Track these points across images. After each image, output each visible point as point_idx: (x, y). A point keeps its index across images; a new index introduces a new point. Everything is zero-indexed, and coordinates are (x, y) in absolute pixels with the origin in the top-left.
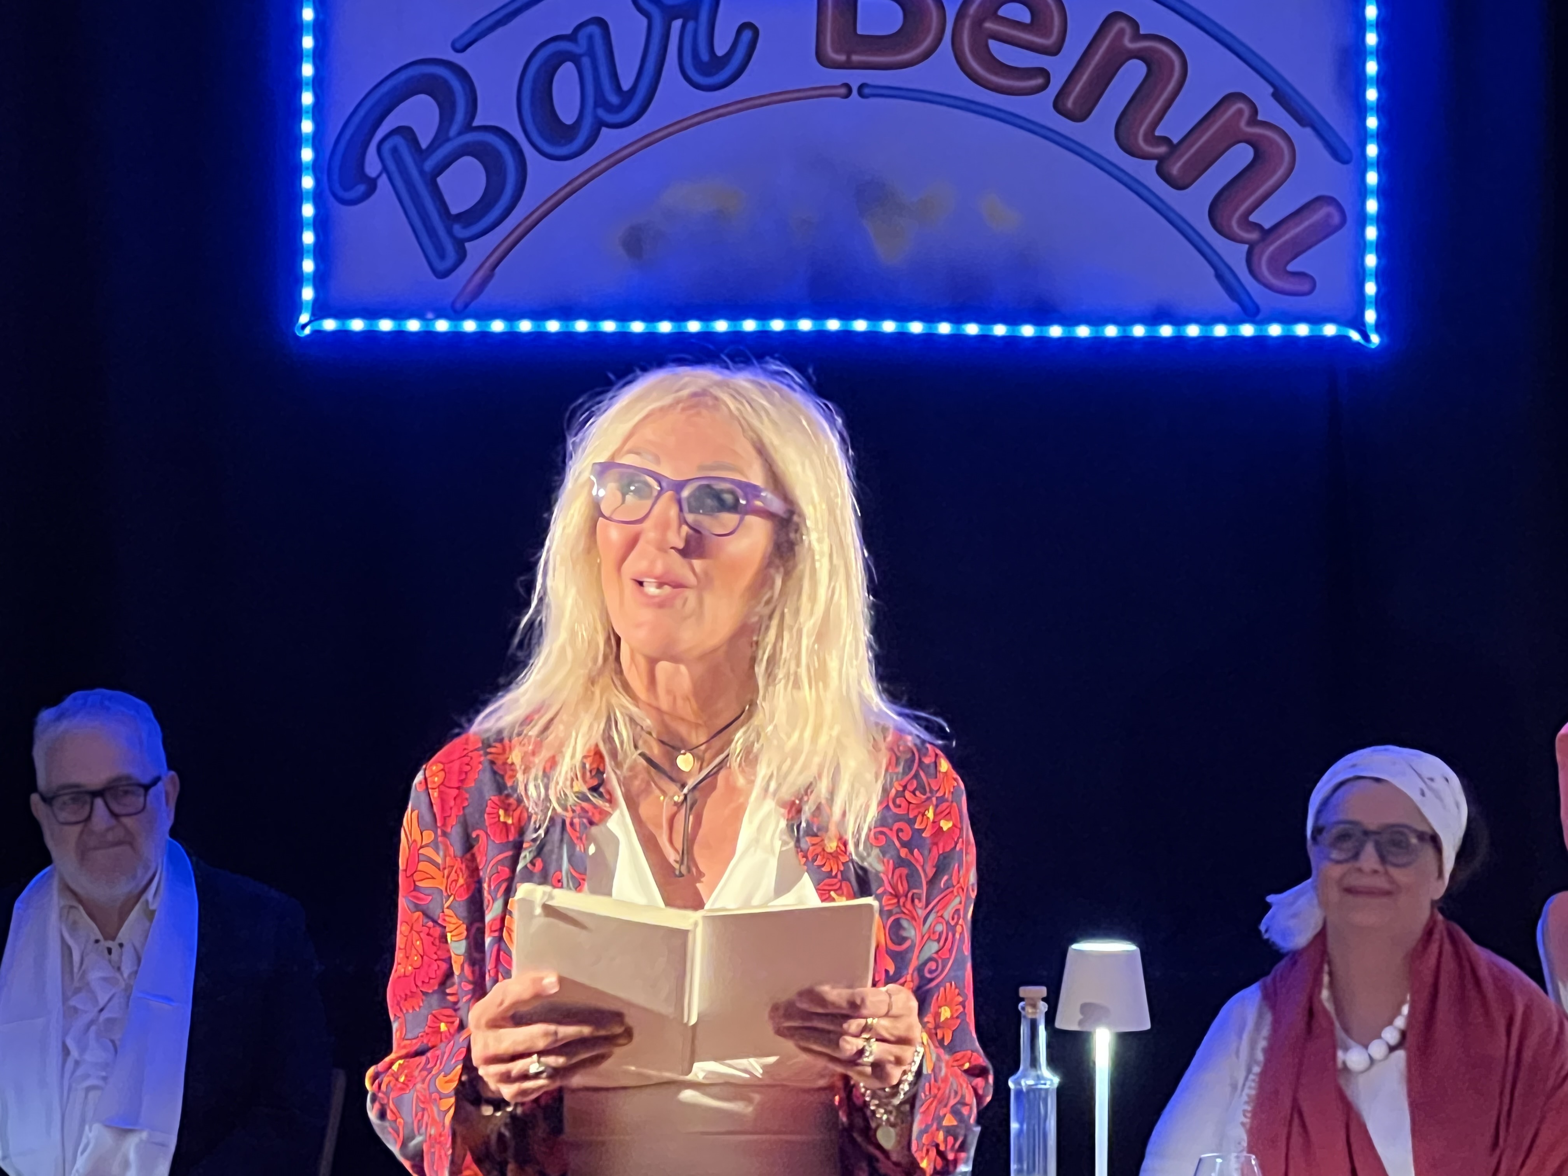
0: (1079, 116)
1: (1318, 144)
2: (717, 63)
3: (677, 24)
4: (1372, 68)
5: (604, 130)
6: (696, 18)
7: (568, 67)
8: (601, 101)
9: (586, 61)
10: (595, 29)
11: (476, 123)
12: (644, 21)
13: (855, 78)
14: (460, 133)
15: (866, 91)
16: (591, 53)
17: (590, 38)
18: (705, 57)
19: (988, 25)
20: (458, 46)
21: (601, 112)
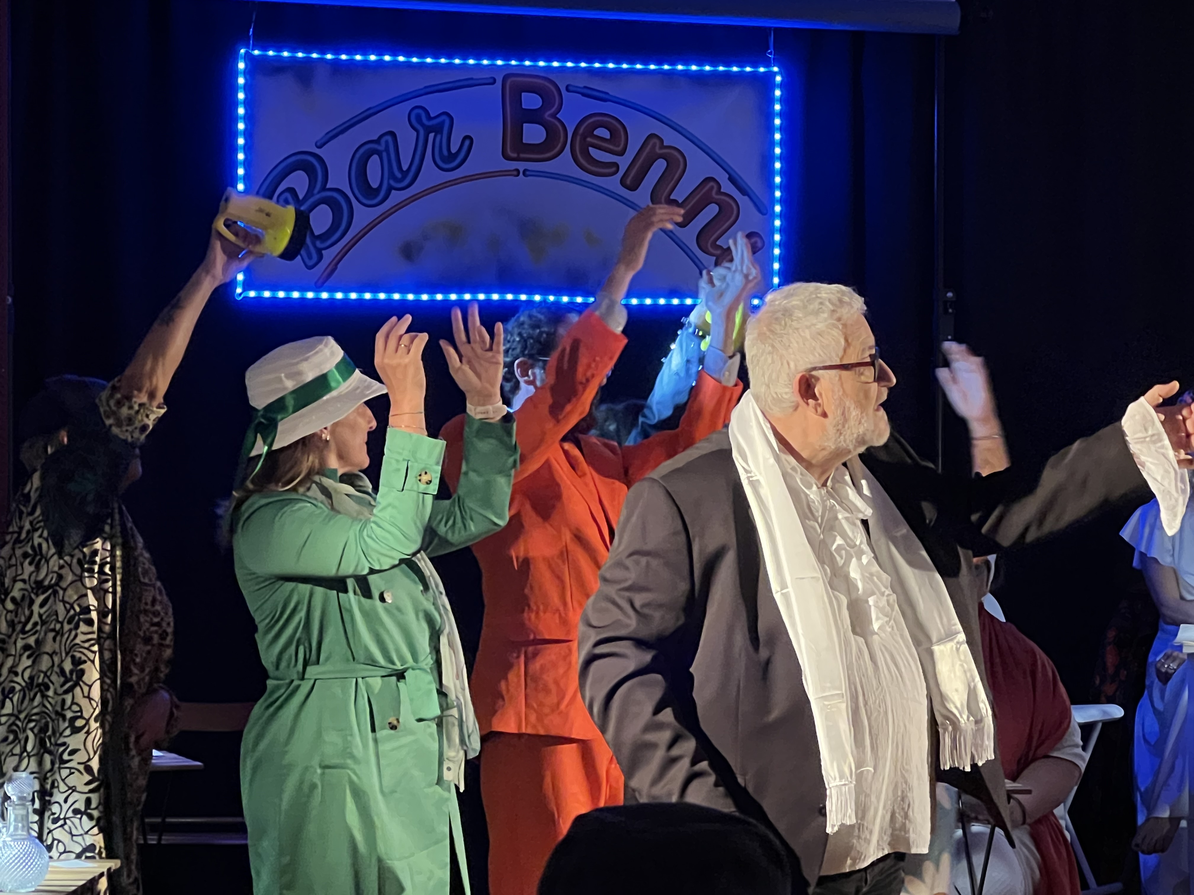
0: (633, 188)
1: (751, 204)
2: (452, 157)
3: (432, 135)
4: (778, 165)
5: (393, 192)
6: (441, 132)
7: (375, 157)
8: (392, 176)
9: (384, 155)
10: (389, 138)
11: (328, 186)
12: (415, 133)
13: (521, 166)
14: (319, 192)
15: (528, 173)
16: (387, 149)
17: (387, 142)
18: (445, 152)
19: (589, 139)
20: (318, 144)
21: (392, 183)
